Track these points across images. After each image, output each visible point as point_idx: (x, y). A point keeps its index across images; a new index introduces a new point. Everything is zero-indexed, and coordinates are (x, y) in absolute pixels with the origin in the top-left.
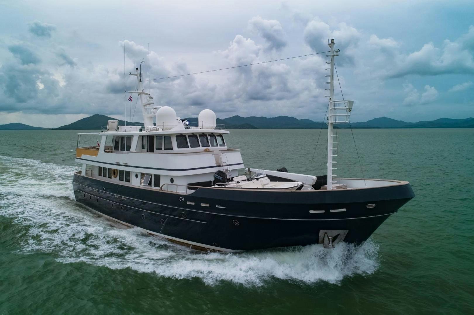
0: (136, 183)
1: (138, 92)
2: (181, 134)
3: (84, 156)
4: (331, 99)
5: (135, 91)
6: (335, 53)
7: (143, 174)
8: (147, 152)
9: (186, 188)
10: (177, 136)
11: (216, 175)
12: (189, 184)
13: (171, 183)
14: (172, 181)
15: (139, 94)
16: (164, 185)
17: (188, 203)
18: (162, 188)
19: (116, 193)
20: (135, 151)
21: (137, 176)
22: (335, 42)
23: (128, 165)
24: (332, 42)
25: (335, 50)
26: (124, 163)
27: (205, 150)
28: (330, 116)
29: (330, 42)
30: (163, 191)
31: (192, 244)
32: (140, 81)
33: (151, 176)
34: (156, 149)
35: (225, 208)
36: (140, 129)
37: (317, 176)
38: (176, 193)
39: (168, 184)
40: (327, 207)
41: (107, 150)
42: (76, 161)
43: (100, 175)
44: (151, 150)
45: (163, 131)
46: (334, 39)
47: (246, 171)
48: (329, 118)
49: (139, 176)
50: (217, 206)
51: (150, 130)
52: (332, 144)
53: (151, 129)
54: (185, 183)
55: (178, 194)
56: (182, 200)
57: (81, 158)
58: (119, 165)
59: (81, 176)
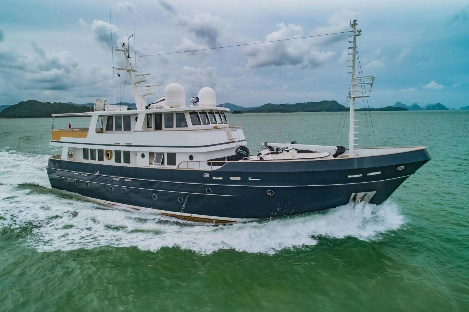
0: (142, 163)
1: (127, 68)
2: (194, 111)
3: (63, 139)
4: (354, 76)
5: (123, 68)
6: (357, 33)
7: (151, 154)
8: (154, 130)
9: (206, 163)
10: (190, 113)
11: (240, 150)
12: (208, 160)
13: (190, 160)
14: (191, 158)
15: (128, 71)
16: (182, 162)
17: (214, 178)
18: (179, 166)
19: (116, 175)
20: (142, 130)
21: (143, 156)
22: (357, 22)
23: (132, 145)
24: (355, 22)
25: (357, 30)
26: (126, 143)
27: (214, 127)
28: (353, 91)
29: (352, 23)
30: (180, 168)
31: (215, 219)
32: (128, 57)
33: (163, 155)
34: (165, 127)
35: (259, 179)
36: (146, 107)
37: (337, 146)
38: (198, 170)
39: (187, 162)
40: (364, 171)
41: (100, 131)
42: (50, 145)
43: (86, 157)
44: (158, 127)
45: (171, 108)
46: (356, 20)
47: (262, 145)
48: (351, 93)
49: (147, 156)
50: (250, 179)
51: (155, 108)
52: (354, 116)
53: (157, 107)
54: (205, 159)
55: (200, 170)
56: (207, 175)
57: (59, 141)
58: (119, 145)
59: (60, 161)
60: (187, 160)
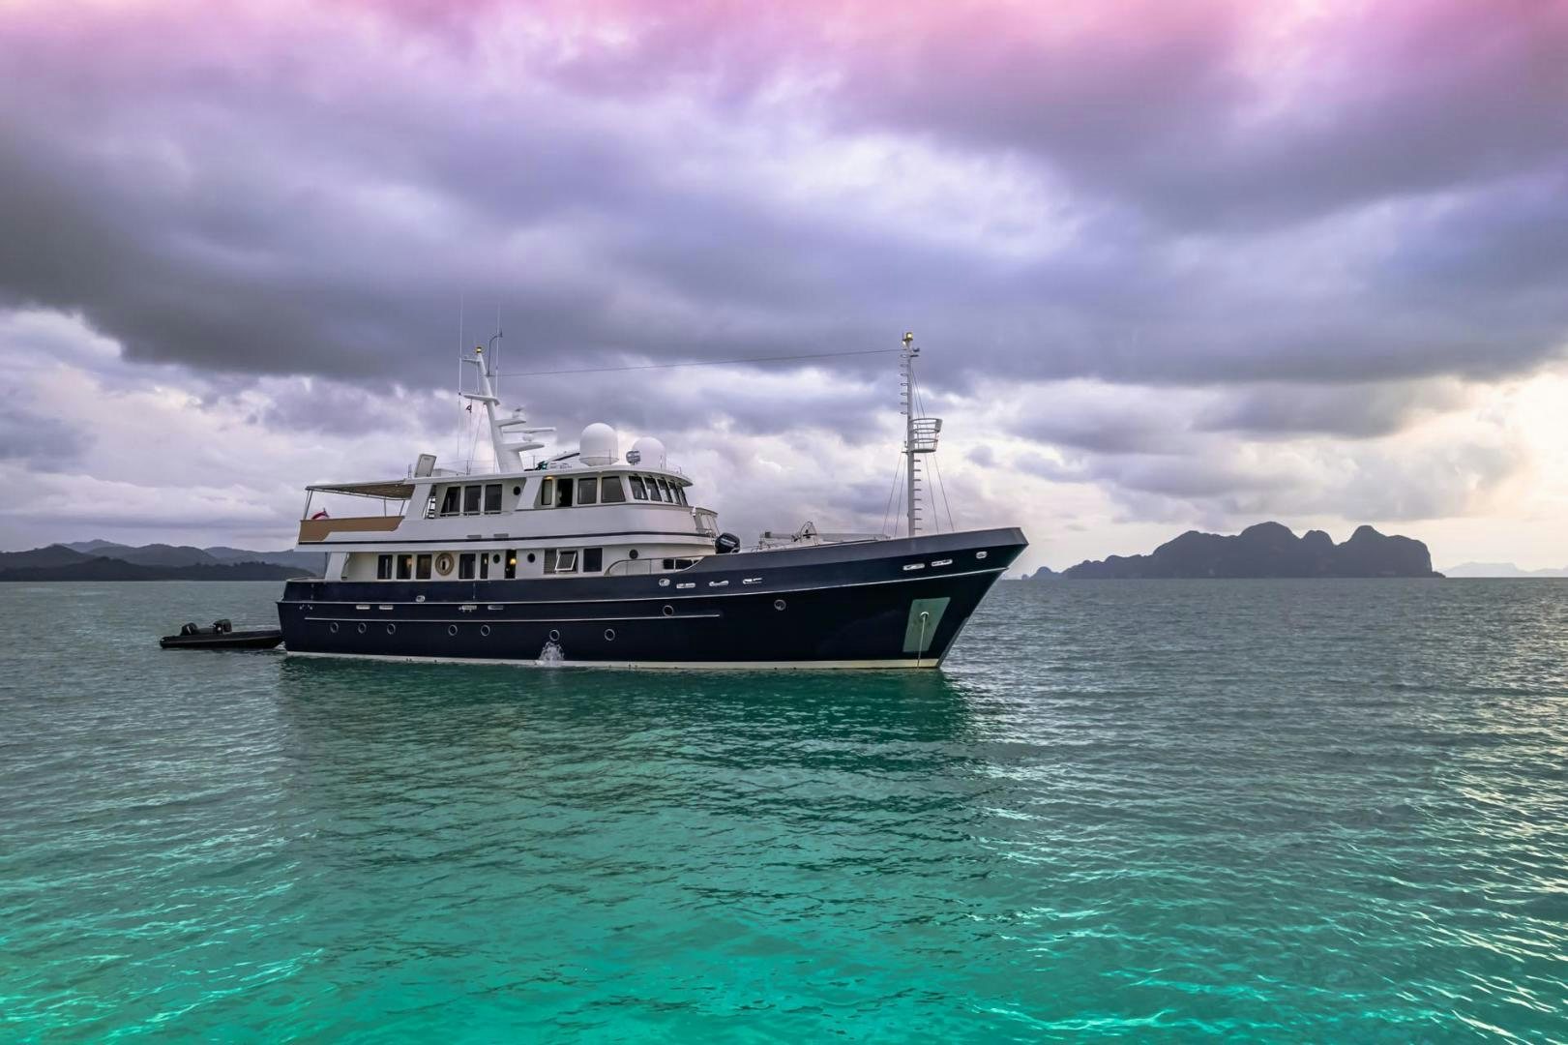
0: (535, 571)
1: (485, 396)
2: (636, 474)
3: (333, 536)
6: (913, 353)
7: (550, 553)
8: (556, 507)
9: (661, 563)
10: (631, 477)
11: (723, 540)
13: (631, 559)
14: (634, 555)
15: (485, 402)
16: (615, 564)
17: (680, 586)
18: (610, 570)
19: (467, 599)
20: (530, 509)
21: (531, 558)
23: (509, 537)
26: (495, 535)
30: (612, 575)
32: (488, 375)
33: (575, 552)
34: (579, 502)
38: (649, 574)
39: (626, 561)
40: (922, 559)
41: (429, 514)
43: (384, 571)
44: (565, 501)
49: (540, 558)
51: (558, 468)
55: (653, 573)
56: (667, 582)
57: (325, 540)
58: (478, 539)
59: (322, 583)
60: (624, 559)
